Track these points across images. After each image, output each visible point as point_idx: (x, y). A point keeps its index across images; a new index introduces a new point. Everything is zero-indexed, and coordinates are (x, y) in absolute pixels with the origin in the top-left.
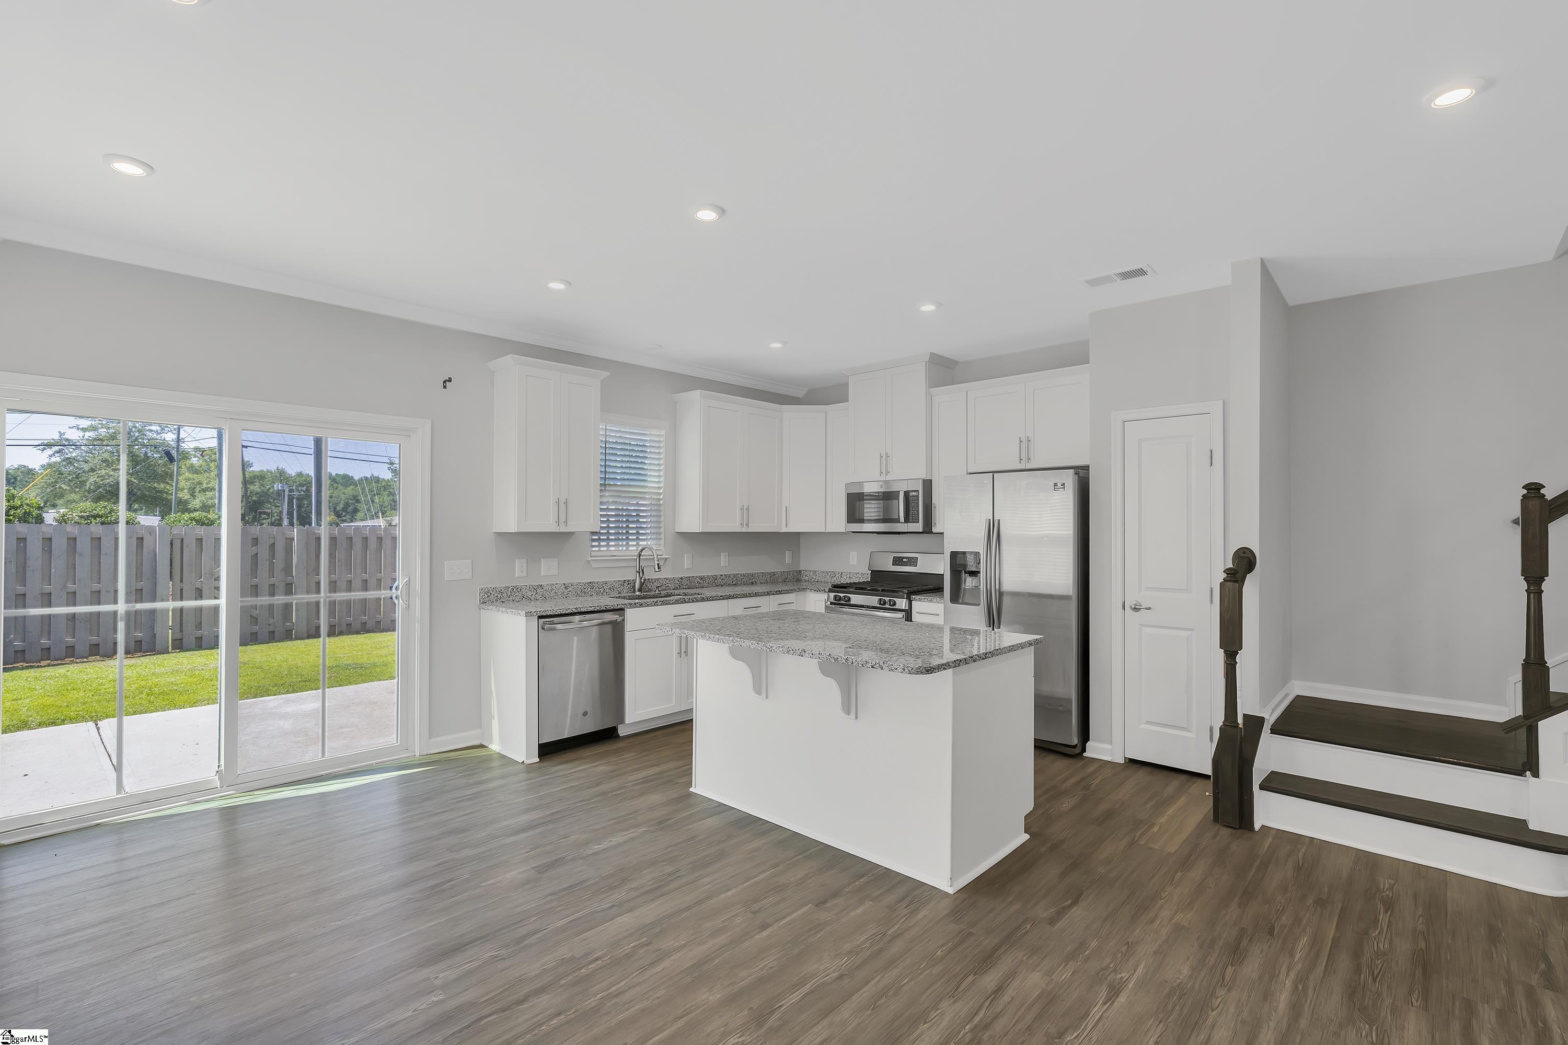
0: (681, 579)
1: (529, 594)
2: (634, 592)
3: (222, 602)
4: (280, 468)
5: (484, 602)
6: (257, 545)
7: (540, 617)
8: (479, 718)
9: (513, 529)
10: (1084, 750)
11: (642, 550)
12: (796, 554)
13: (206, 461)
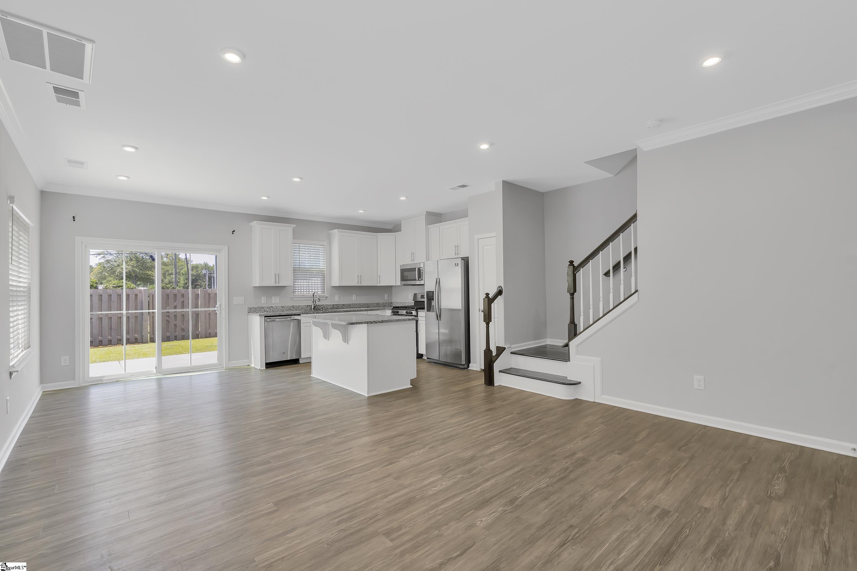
0: (334, 305)
1: (267, 310)
2: (312, 310)
3: (156, 311)
4: (205, 262)
5: (249, 312)
6: (184, 297)
7: (265, 317)
8: (248, 356)
9: (258, 285)
10: (468, 367)
11: (314, 293)
12: (390, 295)
13: (170, 260)
